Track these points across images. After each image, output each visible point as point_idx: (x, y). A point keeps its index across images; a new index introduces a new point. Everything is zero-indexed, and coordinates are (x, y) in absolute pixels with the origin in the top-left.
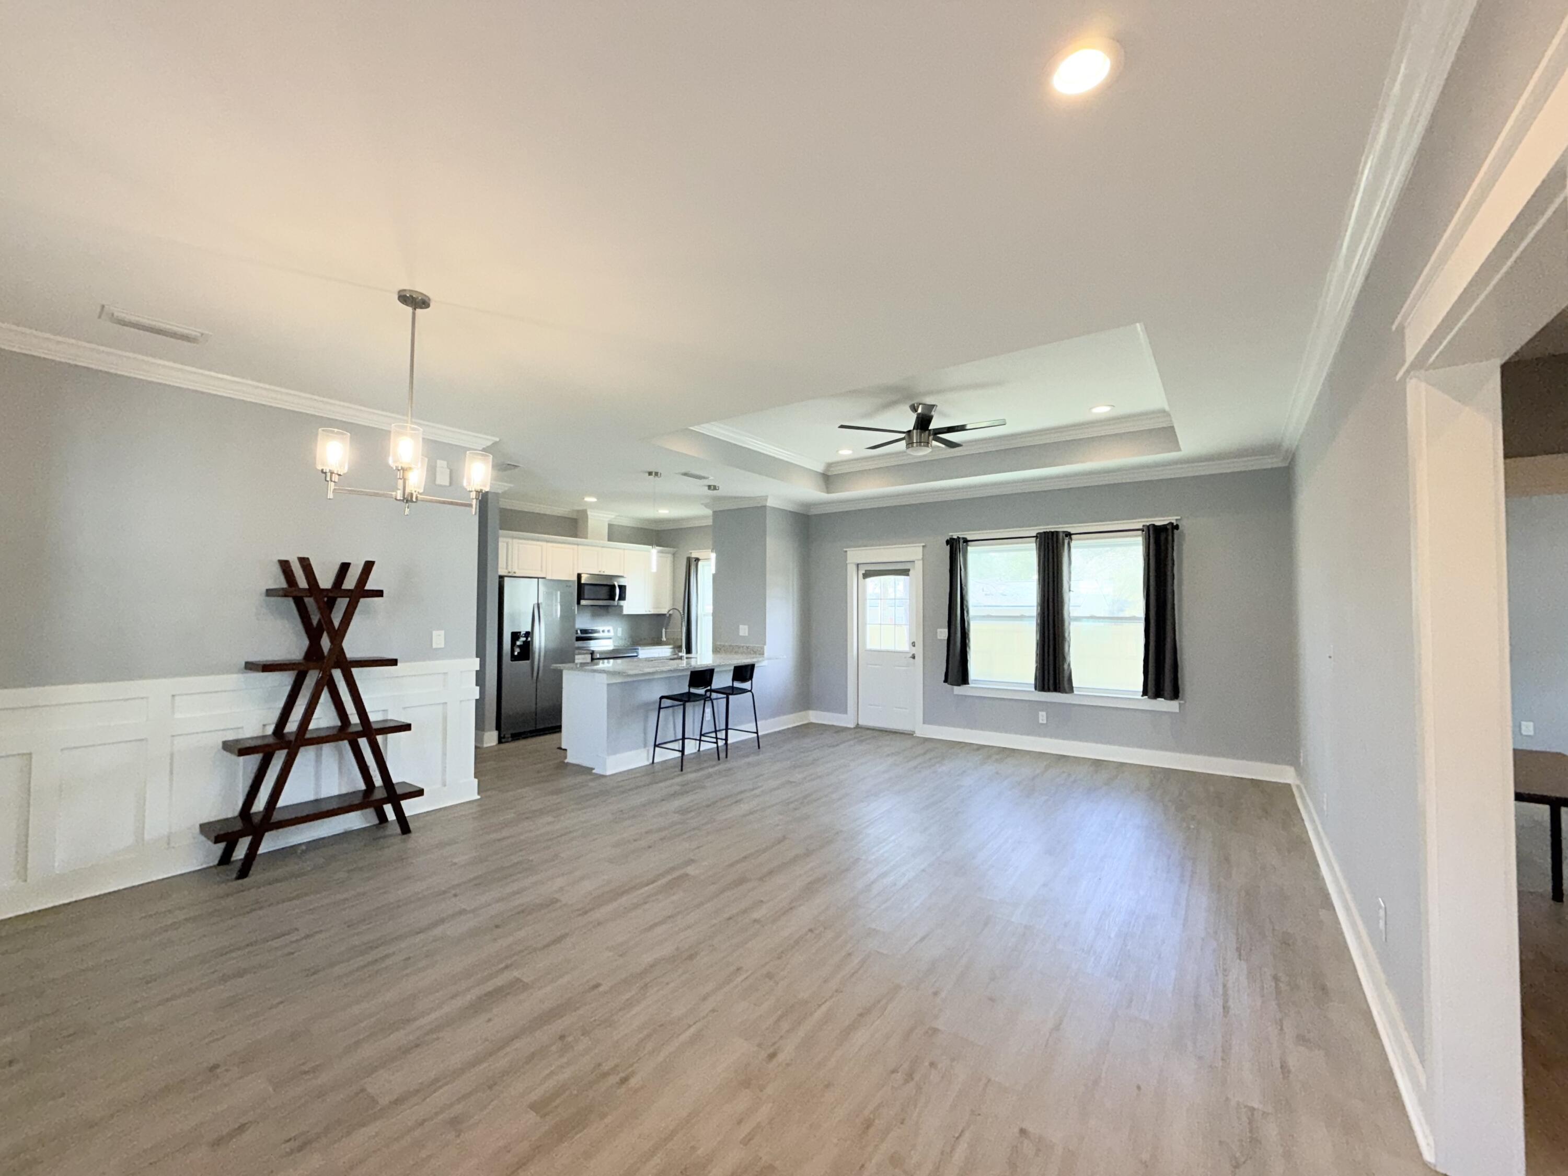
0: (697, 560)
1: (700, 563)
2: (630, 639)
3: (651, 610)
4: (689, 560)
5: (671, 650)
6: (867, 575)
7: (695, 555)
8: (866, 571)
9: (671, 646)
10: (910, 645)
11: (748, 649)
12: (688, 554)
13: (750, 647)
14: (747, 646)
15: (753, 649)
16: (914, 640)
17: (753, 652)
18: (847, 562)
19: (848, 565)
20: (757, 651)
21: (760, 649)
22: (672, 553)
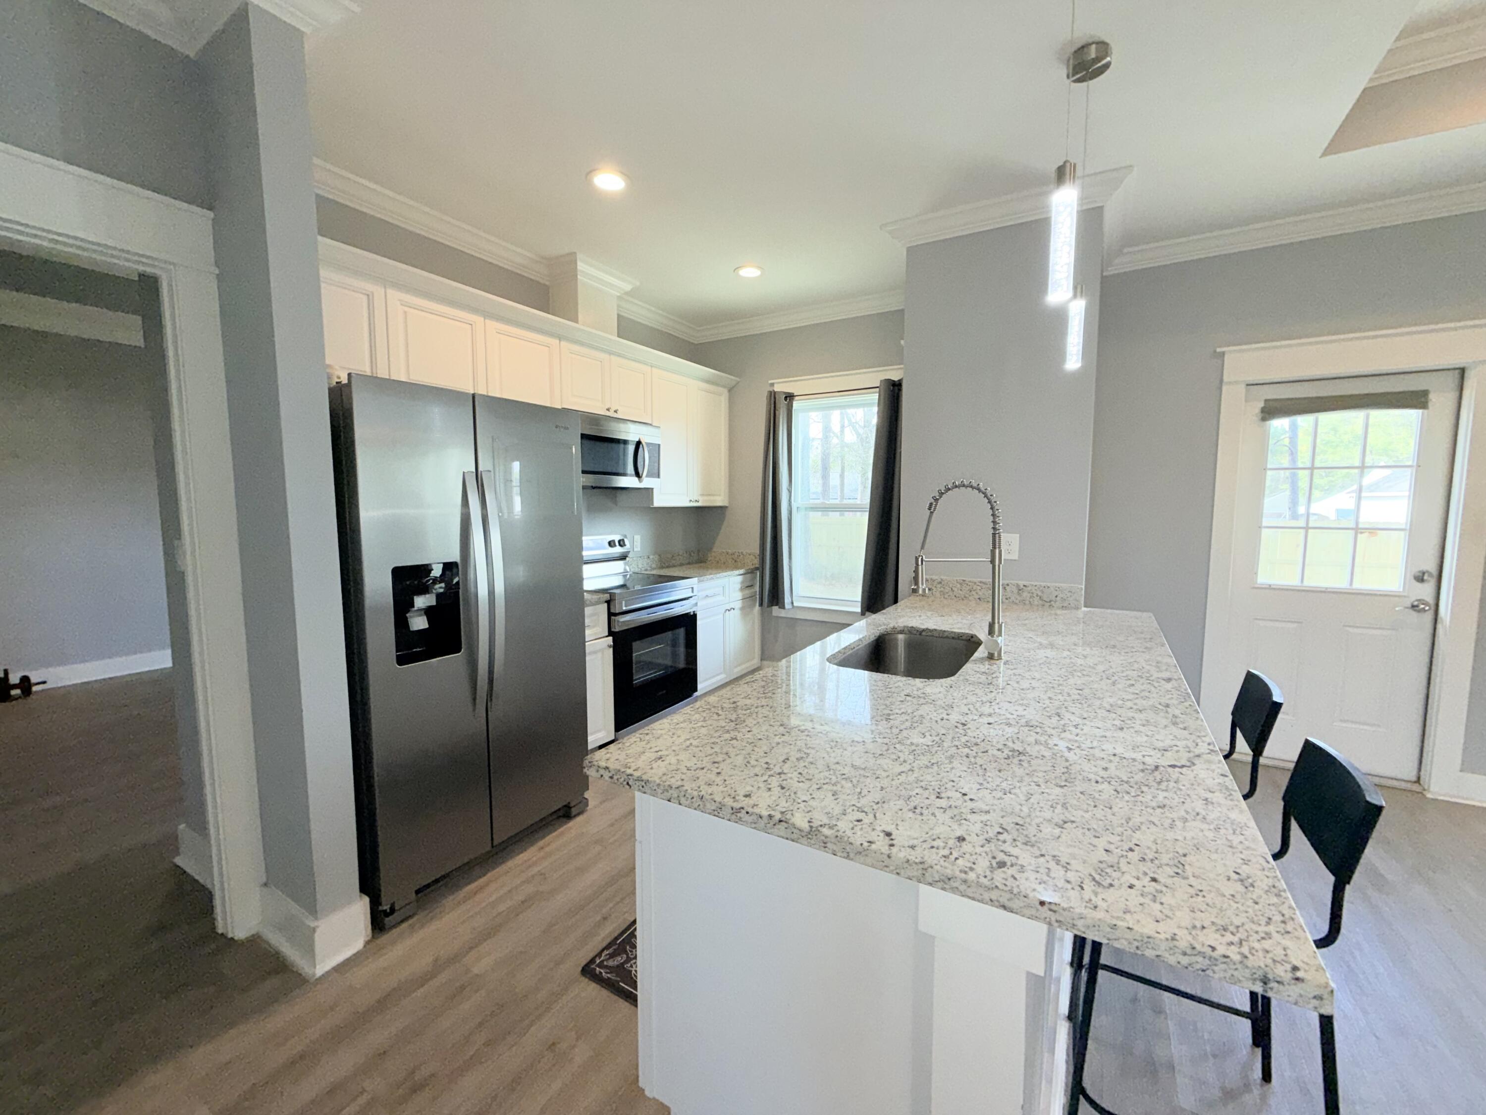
0: (790, 397)
1: (796, 404)
2: (656, 557)
3: (700, 499)
4: (773, 397)
5: (740, 578)
6: (1271, 410)
7: (781, 387)
8: (1266, 401)
9: (742, 571)
10: (1410, 577)
11: (1025, 594)
12: (772, 385)
13: (1029, 589)
14: (1018, 586)
15: (1040, 594)
16: (1431, 566)
17: (1041, 602)
18: (1221, 381)
19: (1224, 388)
20: (1054, 598)
21: (1069, 594)
22: (738, 382)
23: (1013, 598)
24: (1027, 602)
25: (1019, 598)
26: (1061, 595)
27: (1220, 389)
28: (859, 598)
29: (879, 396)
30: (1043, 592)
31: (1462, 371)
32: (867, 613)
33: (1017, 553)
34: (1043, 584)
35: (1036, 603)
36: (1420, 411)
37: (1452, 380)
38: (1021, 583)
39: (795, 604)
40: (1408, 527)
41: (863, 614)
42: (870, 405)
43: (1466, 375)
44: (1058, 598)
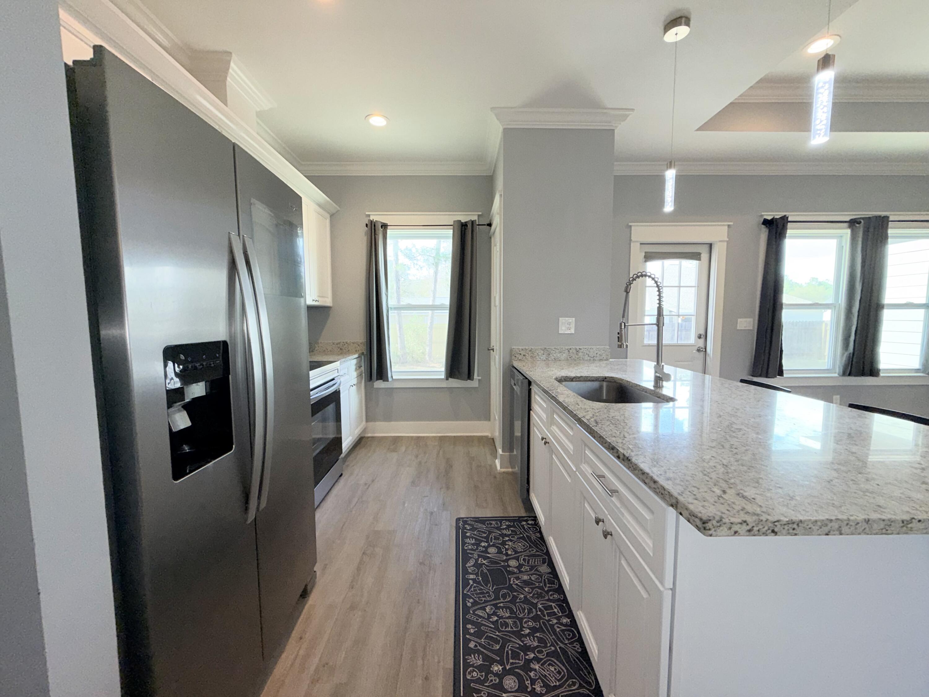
0: (385, 226)
1: (389, 232)
3: (320, 299)
4: (371, 224)
5: (355, 361)
6: (648, 257)
7: (376, 217)
8: (645, 252)
9: (357, 356)
10: (697, 337)
11: (580, 354)
12: (369, 216)
13: (582, 350)
14: (576, 349)
15: (588, 353)
16: (702, 332)
17: (589, 358)
18: (631, 240)
19: (632, 244)
20: (595, 355)
21: (603, 352)
22: (338, 211)
23: (574, 357)
24: (581, 359)
25: (577, 356)
26: (599, 353)
27: (630, 244)
28: (443, 369)
29: (453, 231)
30: (590, 352)
31: (711, 245)
32: (450, 379)
33: (574, 329)
34: (590, 347)
35: (586, 359)
36: (698, 262)
37: (707, 248)
38: (578, 347)
39: (394, 378)
40: (695, 314)
41: (447, 379)
42: (446, 237)
43: (712, 247)
44: (598, 355)
